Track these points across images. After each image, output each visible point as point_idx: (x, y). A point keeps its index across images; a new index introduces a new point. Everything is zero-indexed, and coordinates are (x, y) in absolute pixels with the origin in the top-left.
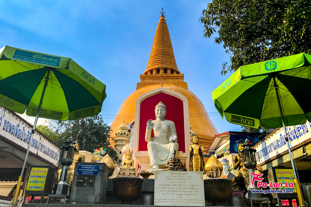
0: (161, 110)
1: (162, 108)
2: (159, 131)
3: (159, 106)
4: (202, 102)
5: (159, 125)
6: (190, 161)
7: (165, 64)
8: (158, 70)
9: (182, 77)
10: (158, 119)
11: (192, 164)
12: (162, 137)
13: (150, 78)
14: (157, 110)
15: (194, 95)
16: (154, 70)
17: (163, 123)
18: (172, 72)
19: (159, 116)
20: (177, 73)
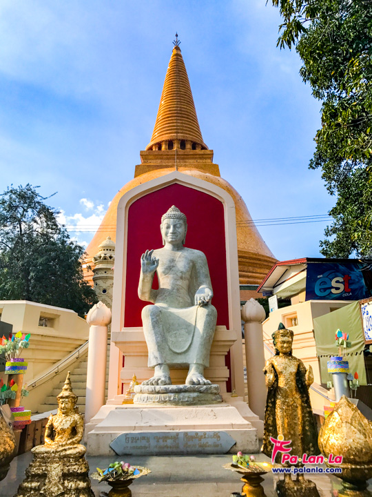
0: (175, 226)
1: (177, 221)
2: (171, 276)
3: (169, 217)
4: (243, 198)
5: (170, 261)
6: (267, 410)
7: (182, 133)
8: (170, 144)
9: (211, 156)
10: (168, 246)
11: (274, 420)
12: (178, 290)
13: (157, 157)
14: (166, 226)
15: (229, 185)
16: (163, 143)
17: (180, 257)
18: (194, 147)
19: (170, 240)
20: (202, 149)
